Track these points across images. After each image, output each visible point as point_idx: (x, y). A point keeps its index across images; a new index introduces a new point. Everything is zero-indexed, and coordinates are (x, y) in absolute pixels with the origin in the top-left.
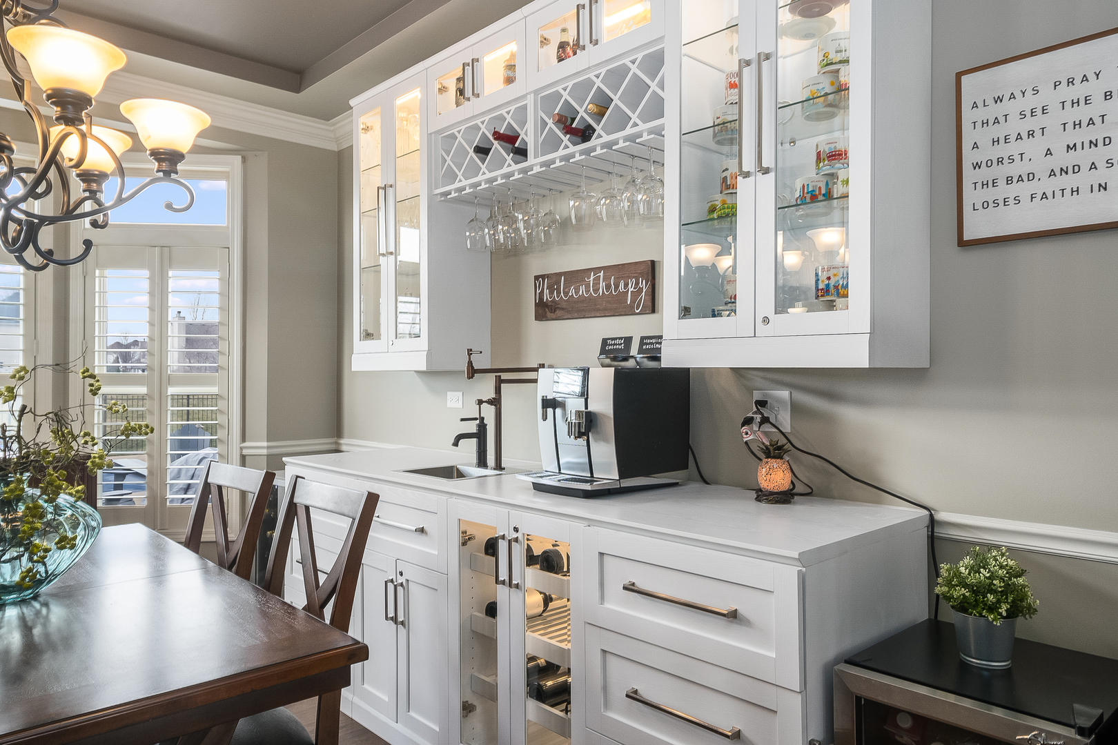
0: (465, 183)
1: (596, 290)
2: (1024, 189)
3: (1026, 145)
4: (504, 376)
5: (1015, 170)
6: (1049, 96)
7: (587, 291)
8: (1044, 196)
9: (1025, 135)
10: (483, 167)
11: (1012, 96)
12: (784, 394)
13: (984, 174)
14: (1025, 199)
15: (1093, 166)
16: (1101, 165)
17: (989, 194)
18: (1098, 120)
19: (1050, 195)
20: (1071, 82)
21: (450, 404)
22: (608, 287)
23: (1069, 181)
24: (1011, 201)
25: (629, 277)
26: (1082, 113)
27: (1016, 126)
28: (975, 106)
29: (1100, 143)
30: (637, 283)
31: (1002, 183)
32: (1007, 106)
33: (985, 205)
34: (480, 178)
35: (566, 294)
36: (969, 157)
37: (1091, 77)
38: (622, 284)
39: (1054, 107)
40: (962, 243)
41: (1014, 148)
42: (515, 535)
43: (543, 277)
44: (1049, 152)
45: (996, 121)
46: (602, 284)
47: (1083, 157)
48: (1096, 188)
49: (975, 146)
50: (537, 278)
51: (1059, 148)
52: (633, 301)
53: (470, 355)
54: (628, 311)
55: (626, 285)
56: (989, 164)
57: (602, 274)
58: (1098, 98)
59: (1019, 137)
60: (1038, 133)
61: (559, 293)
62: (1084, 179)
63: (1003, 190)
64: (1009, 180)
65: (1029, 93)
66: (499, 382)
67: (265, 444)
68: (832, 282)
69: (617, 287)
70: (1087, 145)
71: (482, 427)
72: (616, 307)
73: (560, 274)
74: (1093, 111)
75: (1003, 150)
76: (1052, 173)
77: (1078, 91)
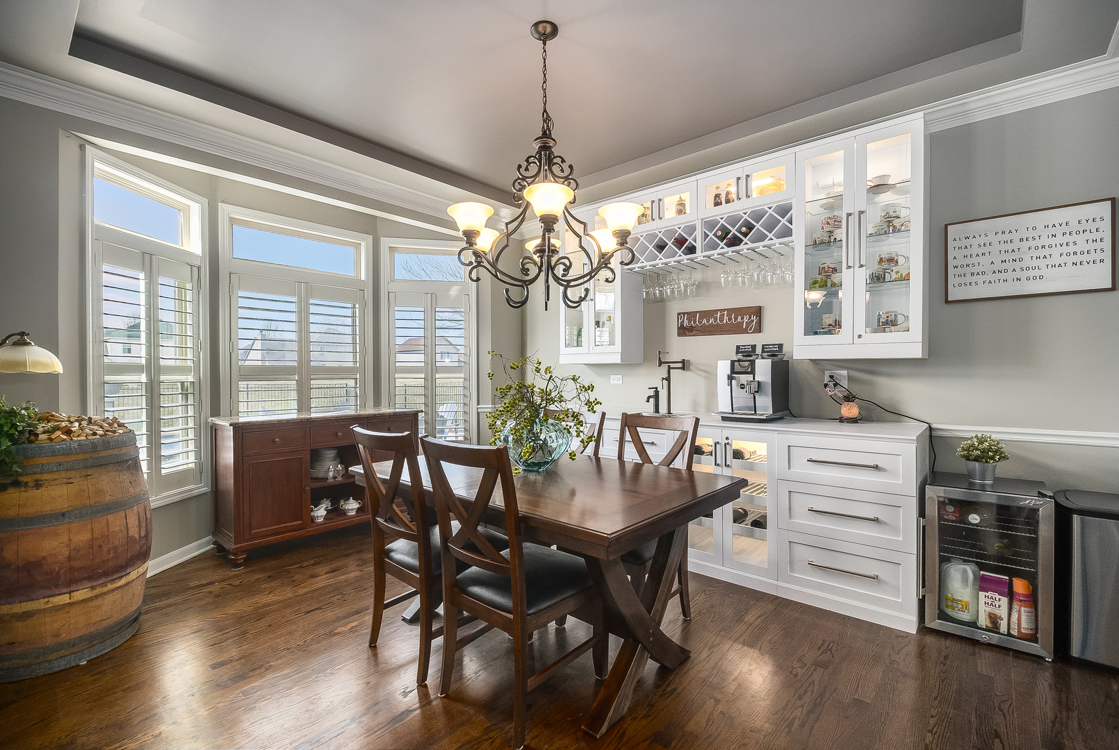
0: (645, 263)
1: (722, 320)
2: (980, 279)
3: (981, 259)
4: (672, 365)
5: (975, 270)
6: (991, 237)
7: (715, 321)
8: (990, 282)
9: (980, 255)
10: (660, 256)
11: (974, 237)
12: (844, 372)
13: (959, 271)
14: (981, 283)
15: (1014, 270)
16: (1018, 269)
17: (962, 280)
18: (1016, 250)
19: (993, 282)
20: (1003, 232)
21: (612, 382)
22: (730, 319)
23: (1002, 276)
24: (973, 284)
25: (744, 315)
26: (1009, 247)
27: (975, 250)
28: (955, 239)
29: (1018, 260)
30: (750, 318)
31: (968, 275)
32: (971, 241)
33: (960, 285)
34: (657, 261)
35: (700, 322)
36: (951, 263)
37: (1013, 231)
38: (740, 318)
39: (995, 243)
40: (947, 302)
41: (975, 260)
42: (727, 441)
43: (684, 314)
44: (992, 263)
45: (966, 247)
46: (726, 318)
47: (1009, 266)
48: (1015, 280)
49: (955, 258)
50: (679, 314)
51: (997, 261)
52: (747, 327)
53: (659, 354)
54: (745, 331)
55: (743, 318)
56: (962, 266)
57: (726, 313)
58: (1016, 240)
59: (978, 255)
60: (987, 254)
61: (695, 322)
62: (1010, 275)
63: (969, 278)
64: (972, 274)
65: (983, 236)
66: (670, 368)
67: (490, 406)
68: (890, 319)
69: (736, 319)
70: (1011, 261)
71: (657, 393)
72: (737, 329)
73: (697, 312)
74: (1015, 246)
75: (969, 261)
76: (994, 272)
77: (1007, 237)
